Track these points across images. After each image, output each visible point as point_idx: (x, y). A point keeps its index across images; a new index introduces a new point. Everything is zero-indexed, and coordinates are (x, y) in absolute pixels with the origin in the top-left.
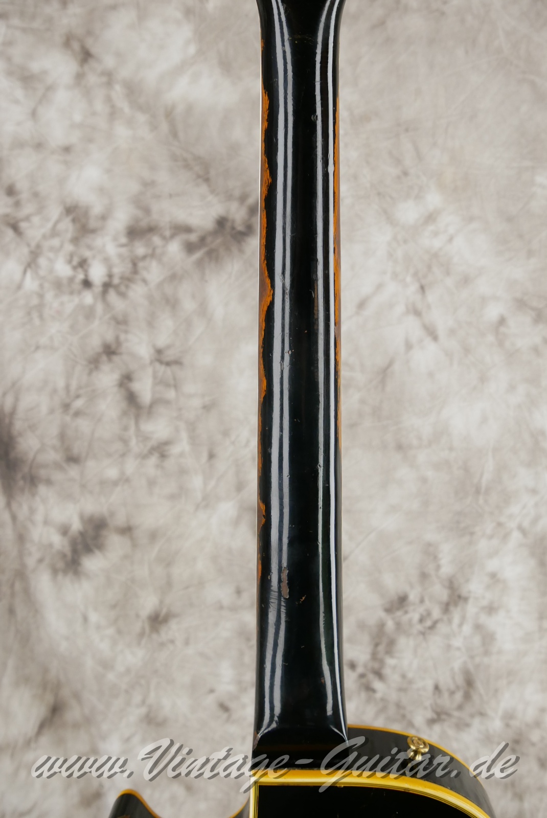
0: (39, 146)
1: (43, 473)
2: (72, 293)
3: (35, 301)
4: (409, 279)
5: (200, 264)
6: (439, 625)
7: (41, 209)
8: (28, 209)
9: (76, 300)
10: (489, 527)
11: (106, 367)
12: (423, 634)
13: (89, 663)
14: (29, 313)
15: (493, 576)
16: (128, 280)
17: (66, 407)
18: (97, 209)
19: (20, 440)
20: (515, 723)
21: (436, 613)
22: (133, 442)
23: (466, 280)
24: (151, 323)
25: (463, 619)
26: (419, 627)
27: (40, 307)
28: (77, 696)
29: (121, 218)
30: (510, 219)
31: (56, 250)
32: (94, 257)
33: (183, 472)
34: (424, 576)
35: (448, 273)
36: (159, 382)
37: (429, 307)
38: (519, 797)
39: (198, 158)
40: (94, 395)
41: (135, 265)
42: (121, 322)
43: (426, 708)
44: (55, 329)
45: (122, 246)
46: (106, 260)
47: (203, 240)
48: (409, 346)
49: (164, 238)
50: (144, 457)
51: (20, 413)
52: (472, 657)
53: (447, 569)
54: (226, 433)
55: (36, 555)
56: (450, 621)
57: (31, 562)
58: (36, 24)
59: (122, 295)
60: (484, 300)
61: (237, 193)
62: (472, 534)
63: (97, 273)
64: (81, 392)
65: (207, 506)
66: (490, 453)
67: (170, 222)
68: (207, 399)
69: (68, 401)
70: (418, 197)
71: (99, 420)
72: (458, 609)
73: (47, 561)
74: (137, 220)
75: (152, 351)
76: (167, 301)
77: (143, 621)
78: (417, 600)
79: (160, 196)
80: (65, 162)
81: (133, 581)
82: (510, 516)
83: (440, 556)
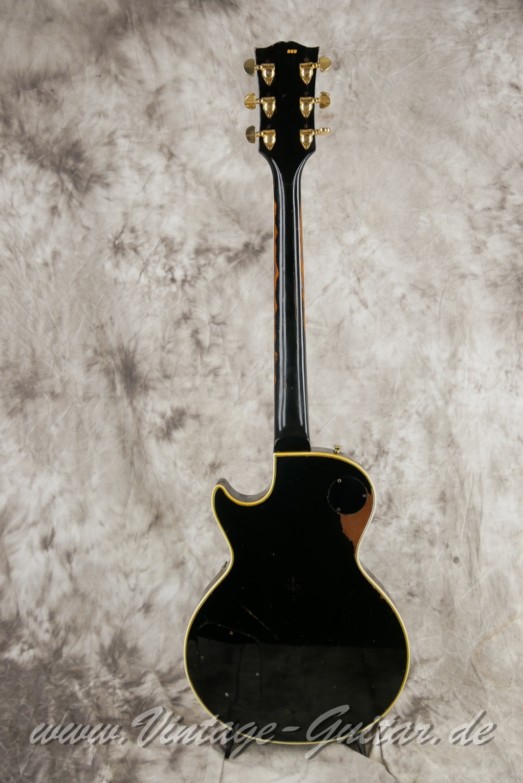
0: (147, 206)
1: (151, 383)
2: (165, 285)
3: (146, 290)
4: (351, 275)
5: (235, 268)
6: (372, 468)
7: (148, 240)
8: (142, 240)
9: (168, 289)
10: (400, 412)
11: (184, 326)
13: (178, 487)
14: (143, 296)
15: (402, 439)
16: (196, 278)
17: (163, 348)
18: (178, 239)
19: (139, 365)
20: (416, 521)
22: (200, 367)
23: (383, 275)
24: (209, 302)
25: (386, 464)
27: (149, 293)
28: (171, 507)
29: (192, 243)
30: (406, 240)
31: (156, 262)
32: (177, 266)
33: (227, 384)
34: (363, 440)
35: (372, 271)
36: (213, 334)
37: (362, 290)
38: (418, 561)
39: (233, 210)
40: (178, 342)
41: (199, 269)
42: (192, 301)
44: (157, 305)
45: (192, 259)
46: (184, 267)
47: (237, 255)
48: (352, 312)
49: (215, 254)
50: (206, 376)
51: (139, 351)
52: (391, 485)
53: (376, 436)
54: (251, 362)
55: (148, 429)
56: (379, 465)
57: (145, 433)
58: (144, 140)
59: (192, 286)
60: (393, 285)
61: (255, 229)
62: (390, 416)
63: (179, 274)
64: (171, 340)
65: (241, 403)
66: (399, 371)
67: (218, 246)
68: (240, 343)
69: (164, 344)
70: (355, 229)
71: (181, 355)
72: (383, 458)
73: (153, 432)
74: (200, 245)
75: (210, 317)
76: (217, 289)
77: (206, 467)
78: (360, 454)
79: (212, 232)
80: (161, 214)
81: (200, 444)
82: (411, 406)
83: (372, 429)
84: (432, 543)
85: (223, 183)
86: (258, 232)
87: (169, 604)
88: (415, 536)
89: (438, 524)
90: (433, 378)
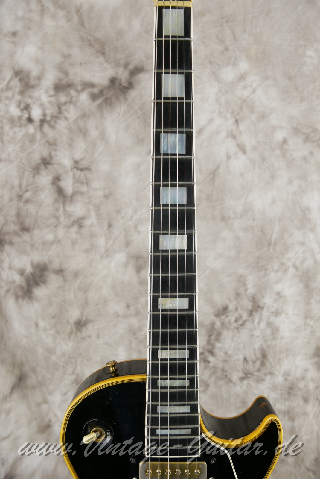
1: (7, 238)
2: (21, 126)
4: (228, 116)
5: (100, 107)
6: (246, 323)
9: (24, 130)
10: (276, 265)
11: (43, 172)
12: (237, 328)
13: (40, 351)
15: (278, 294)
16: (56, 118)
17: (20, 197)
18: (35, 73)
20: (290, 378)
21: (245, 316)
22: (62, 218)
23: (263, 116)
24: (71, 145)
25: (261, 319)
26: (235, 325)
28: (34, 370)
29: (50, 78)
30: (290, 78)
31: (10, 99)
32: (34, 103)
33: (93, 235)
34: (238, 295)
35: (252, 112)
36: (77, 181)
37: (241, 133)
38: (292, 419)
39: (97, 40)
40: (37, 190)
41: (59, 108)
42: (52, 144)
43: (239, 371)
44: (11, 149)
45: (51, 96)
46: (42, 105)
47: (101, 92)
48: (229, 157)
49: (77, 91)
50: (69, 227)
52: (266, 341)
53: (251, 290)
54: (118, 212)
55: (5, 288)
56: (253, 321)
57: (2, 292)
59: (52, 127)
60: (274, 128)
61: (122, 62)
62: (266, 269)
63: (36, 113)
64: (29, 188)
65: (108, 256)
66: (277, 222)
67: (81, 81)
68: (106, 191)
69: (21, 193)
70: (235, 64)
71: (41, 205)
72: (258, 314)
73: (12, 291)
74: (60, 80)
75: (72, 162)
76: (81, 131)
77: (72, 325)
78: (234, 309)
79: (74, 64)
80: (14, 43)
81: (65, 301)
82: (289, 259)
83: (247, 283)
84: (306, 400)
85: (85, 7)
86: (126, 66)
87: (33, 474)
88: (289, 393)
89: (312, 380)
90: (313, 230)
